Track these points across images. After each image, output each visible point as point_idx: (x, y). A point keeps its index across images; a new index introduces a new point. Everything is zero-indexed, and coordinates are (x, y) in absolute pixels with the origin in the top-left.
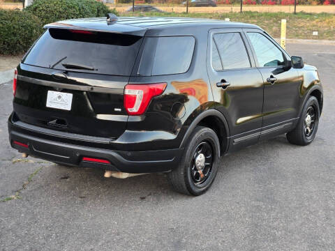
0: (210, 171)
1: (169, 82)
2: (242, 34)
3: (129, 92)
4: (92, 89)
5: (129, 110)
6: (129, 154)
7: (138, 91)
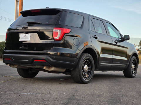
1: (72, 29)
2: (103, 22)
3: (55, 30)
4: (39, 30)
5: (55, 38)
7: (59, 30)
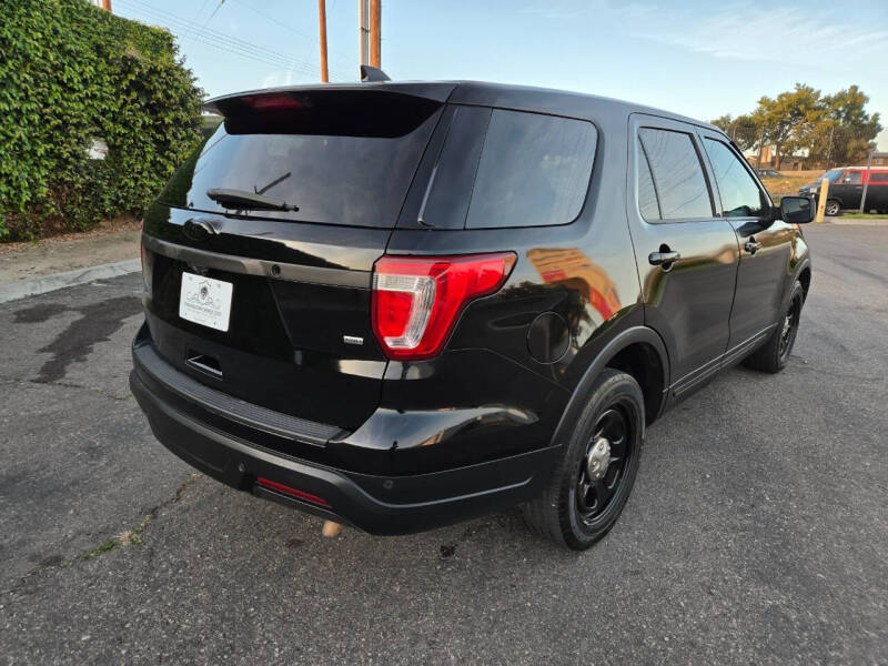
0: (620, 476)
1: (522, 250)
2: (696, 138)
3: (386, 281)
4: (277, 269)
5: (390, 342)
6: (389, 484)
